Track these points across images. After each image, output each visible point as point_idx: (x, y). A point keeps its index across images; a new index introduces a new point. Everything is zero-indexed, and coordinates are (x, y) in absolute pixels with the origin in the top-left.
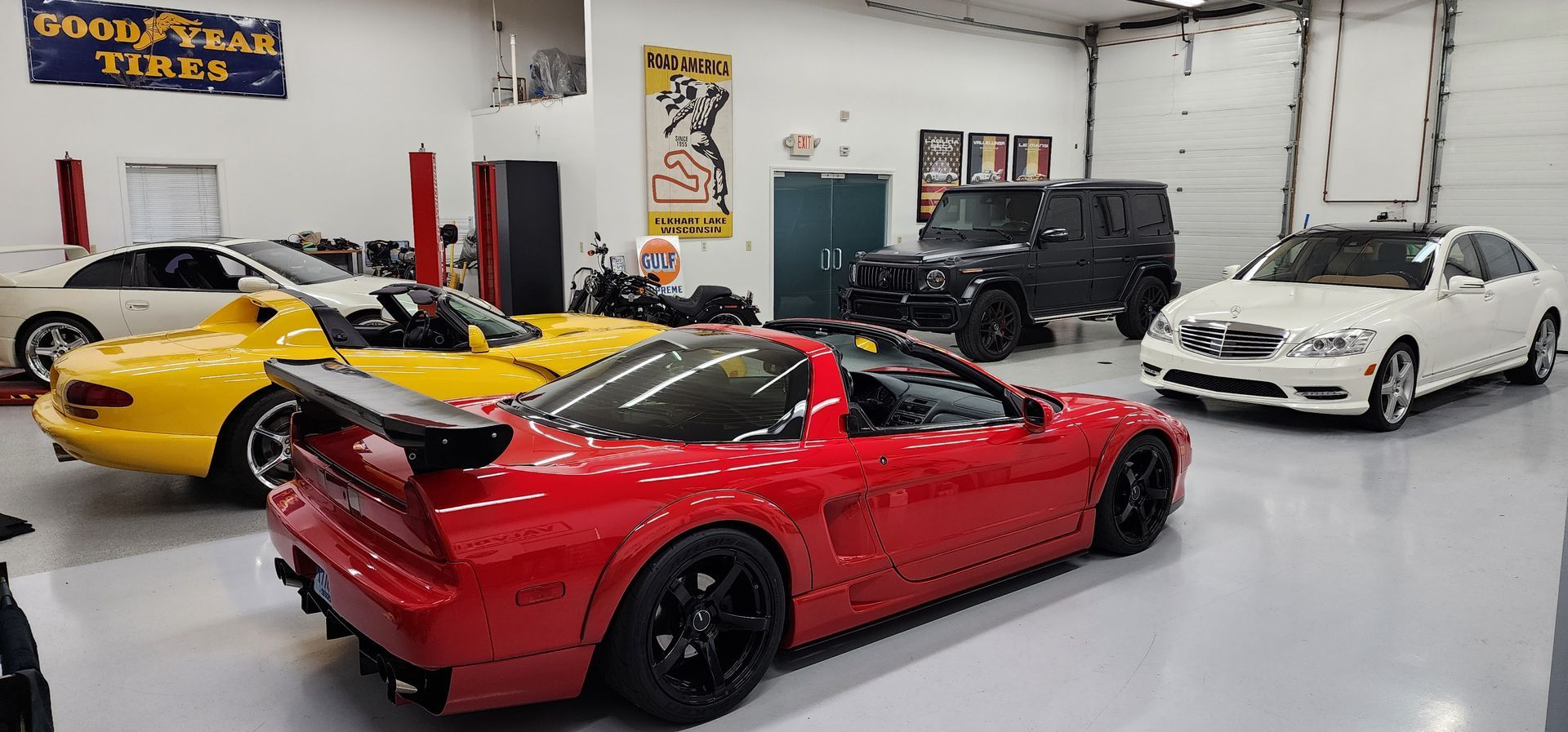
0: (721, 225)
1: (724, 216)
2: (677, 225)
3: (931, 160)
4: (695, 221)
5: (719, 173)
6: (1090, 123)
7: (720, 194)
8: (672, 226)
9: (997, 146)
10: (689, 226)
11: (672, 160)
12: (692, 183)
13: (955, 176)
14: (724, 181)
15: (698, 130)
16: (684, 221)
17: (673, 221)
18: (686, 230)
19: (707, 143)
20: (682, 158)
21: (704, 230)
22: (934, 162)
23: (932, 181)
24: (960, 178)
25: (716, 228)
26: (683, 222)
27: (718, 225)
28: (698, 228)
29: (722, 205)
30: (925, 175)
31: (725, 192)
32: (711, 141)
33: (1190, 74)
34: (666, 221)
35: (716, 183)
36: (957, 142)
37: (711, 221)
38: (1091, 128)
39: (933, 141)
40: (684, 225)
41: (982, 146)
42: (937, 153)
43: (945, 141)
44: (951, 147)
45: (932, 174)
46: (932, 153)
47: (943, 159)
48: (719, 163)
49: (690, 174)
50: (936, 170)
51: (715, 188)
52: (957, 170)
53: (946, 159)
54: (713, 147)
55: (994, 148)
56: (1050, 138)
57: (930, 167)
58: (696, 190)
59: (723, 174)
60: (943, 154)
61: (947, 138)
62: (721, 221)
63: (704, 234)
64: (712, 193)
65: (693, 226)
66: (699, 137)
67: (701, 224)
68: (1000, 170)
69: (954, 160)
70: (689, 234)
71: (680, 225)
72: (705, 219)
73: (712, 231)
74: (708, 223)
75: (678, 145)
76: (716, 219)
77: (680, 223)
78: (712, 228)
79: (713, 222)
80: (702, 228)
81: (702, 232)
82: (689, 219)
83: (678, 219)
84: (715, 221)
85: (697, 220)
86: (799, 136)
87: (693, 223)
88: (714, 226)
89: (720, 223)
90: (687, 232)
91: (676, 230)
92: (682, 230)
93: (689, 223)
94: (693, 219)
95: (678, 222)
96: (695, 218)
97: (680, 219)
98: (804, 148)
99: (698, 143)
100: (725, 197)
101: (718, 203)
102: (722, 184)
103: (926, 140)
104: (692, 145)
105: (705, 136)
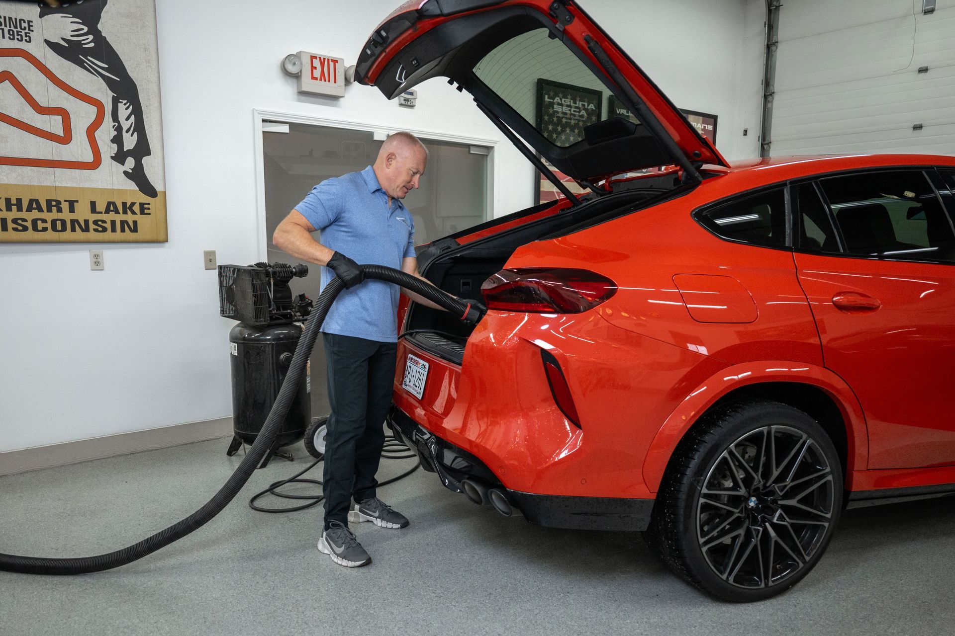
0: (138, 217)
1: (145, 199)
2: (15, 214)
3: (555, 129)
4: (65, 206)
5: (124, 111)
6: (768, 95)
7: (130, 153)
10: (49, 217)
12: (54, 124)
14: (139, 128)
15: (60, 10)
16: (34, 204)
18: (40, 225)
19: (88, 42)
20: (19, 68)
21: (92, 226)
25: (123, 223)
26: (29, 209)
27: (129, 217)
28: (73, 222)
29: (138, 176)
31: (143, 149)
32: (100, 39)
33: (932, 11)
35: (119, 129)
36: (592, 106)
37: (111, 207)
38: (769, 105)
39: (557, 100)
40: (35, 214)
41: (628, 117)
42: (564, 120)
43: (575, 103)
44: (583, 112)
46: (555, 119)
47: (572, 130)
48: (124, 88)
49: (43, 102)
51: (118, 140)
53: (576, 131)
54: (104, 52)
56: (716, 118)
58: (66, 139)
59: (137, 112)
60: (573, 122)
61: (578, 99)
62: (136, 208)
63: (92, 235)
64: (108, 150)
65: (60, 216)
66: (63, 27)
67: (83, 213)
70: (50, 235)
71: (23, 214)
72: (93, 204)
73: (114, 230)
74: (101, 213)
75: (4, 37)
76: (124, 204)
77: (20, 209)
78: (113, 223)
79: (117, 212)
80: (86, 222)
81: (86, 229)
82: (49, 202)
83: (14, 201)
84: (120, 209)
85: (72, 204)
86: (313, 57)
87: (60, 210)
88: (118, 218)
89: (134, 213)
90: (45, 229)
91: (10, 225)
92: (29, 224)
93: (49, 210)
94: (58, 202)
95: (14, 208)
96: (65, 201)
97: (19, 201)
98: (325, 81)
99: (62, 39)
100: (145, 160)
101: (126, 173)
102: (136, 134)
103: (546, 96)
104: (47, 41)
105: (82, 27)
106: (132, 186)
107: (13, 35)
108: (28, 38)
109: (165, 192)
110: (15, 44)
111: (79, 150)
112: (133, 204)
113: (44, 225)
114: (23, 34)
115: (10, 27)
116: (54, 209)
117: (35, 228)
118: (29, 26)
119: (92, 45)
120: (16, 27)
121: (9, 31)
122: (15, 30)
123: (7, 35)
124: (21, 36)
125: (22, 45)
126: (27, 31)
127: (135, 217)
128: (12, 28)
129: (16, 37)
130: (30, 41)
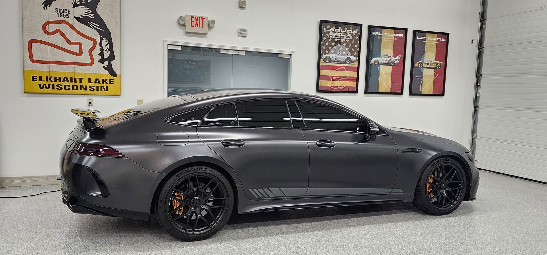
0: (108, 85)
1: (112, 77)
2: (58, 83)
3: (330, 44)
4: (78, 80)
5: (105, 42)
7: (106, 59)
8: (51, 83)
9: (395, 37)
10: (71, 84)
11: (51, 28)
12: (76, 48)
13: (353, 58)
14: (111, 49)
15: (81, 5)
16: (66, 79)
17: (53, 79)
18: (67, 87)
19: (92, 16)
20: (63, 27)
21: (88, 88)
22: (332, 47)
23: (331, 61)
24: (359, 60)
25: (101, 87)
26: (64, 81)
27: (105, 85)
28: (81, 86)
29: (109, 69)
30: (324, 56)
31: (112, 57)
32: (97, 15)
34: (44, 78)
35: (102, 50)
36: (355, 32)
37: (97, 81)
38: (484, 26)
39: (332, 30)
40: (66, 83)
41: (381, 36)
45: (331, 56)
46: (330, 40)
47: (342, 45)
48: (105, 34)
49: (72, 40)
50: (335, 53)
51: (101, 54)
52: (355, 54)
53: (345, 45)
54: (98, 20)
55: (393, 39)
56: (448, 34)
57: (329, 50)
58: (80, 54)
59: (110, 43)
62: (108, 81)
63: (88, 92)
64: (97, 58)
65: (76, 84)
66: (82, 11)
67: (85, 83)
68: (398, 57)
69: (353, 46)
70: (71, 91)
71: (61, 83)
72: (89, 80)
73: (97, 90)
74: (93, 83)
75: (58, 16)
76: (103, 80)
77: (60, 81)
78: (97, 87)
79: (99, 83)
80: (86, 87)
81: (86, 89)
82: (71, 78)
83: (58, 78)
84: (101, 82)
85: (81, 79)
86: (192, 17)
87: (76, 82)
88: (100, 85)
89: (106, 83)
90: (69, 89)
91: (56, 87)
92: (63, 87)
93: (71, 82)
94: (75, 79)
95: (58, 81)
96: (78, 78)
97: (60, 78)
98: (198, 27)
99: (81, 16)
100: (113, 62)
101: (104, 67)
102: (109, 51)
103: (325, 28)
104: (74, 17)
105: (89, 11)
106: (107, 72)
107: (62, 16)
108: (67, 16)
109: (121, 75)
110: (63, 19)
111: (85, 58)
112: (106, 80)
113: (69, 87)
114: (66, 15)
115: (61, 12)
116: (74, 81)
117: (65, 88)
118: (68, 12)
119: (93, 17)
120: (63, 12)
121: (60, 14)
122: (63, 14)
123: (59, 15)
124: (65, 16)
125: (66, 19)
126: (67, 13)
127: (107, 85)
128: (62, 13)
129: (63, 16)
130: (68, 17)
